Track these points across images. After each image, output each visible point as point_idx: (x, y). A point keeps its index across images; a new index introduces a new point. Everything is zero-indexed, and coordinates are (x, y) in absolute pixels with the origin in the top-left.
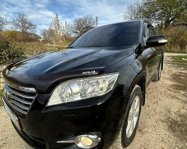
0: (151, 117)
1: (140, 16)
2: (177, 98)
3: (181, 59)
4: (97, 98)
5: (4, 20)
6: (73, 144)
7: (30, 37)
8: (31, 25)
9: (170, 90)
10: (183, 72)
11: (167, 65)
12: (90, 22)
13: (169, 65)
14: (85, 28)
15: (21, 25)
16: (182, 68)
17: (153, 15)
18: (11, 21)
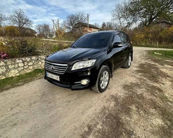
0: (116, 84)
1: (127, 14)
2: (135, 77)
3: (154, 53)
4: (88, 68)
5: (3, 16)
6: (80, 83)
7: (27, 32)
8: (27, 20)
9: (133, 73)
10: (149, 62)
11: (140, 57)
12: (81, 19)
13: (142, 57)
14: (77, 24)
15: (18, 21)
16: (150, 60)
17: (138, 13)
18: (9, 17)
